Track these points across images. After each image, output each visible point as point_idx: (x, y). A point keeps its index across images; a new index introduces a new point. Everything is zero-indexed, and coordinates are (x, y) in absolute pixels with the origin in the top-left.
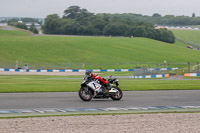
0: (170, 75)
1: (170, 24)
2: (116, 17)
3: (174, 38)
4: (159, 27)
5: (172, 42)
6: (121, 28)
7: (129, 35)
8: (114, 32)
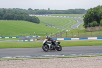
0: (37, 39)
1: (37, 14)
2: (9, 10)
3: (39, 21)
4: (31, 15)
5: (38, 23)
6: (12, 16)
7: (16, 20)
8: (8, 18)
